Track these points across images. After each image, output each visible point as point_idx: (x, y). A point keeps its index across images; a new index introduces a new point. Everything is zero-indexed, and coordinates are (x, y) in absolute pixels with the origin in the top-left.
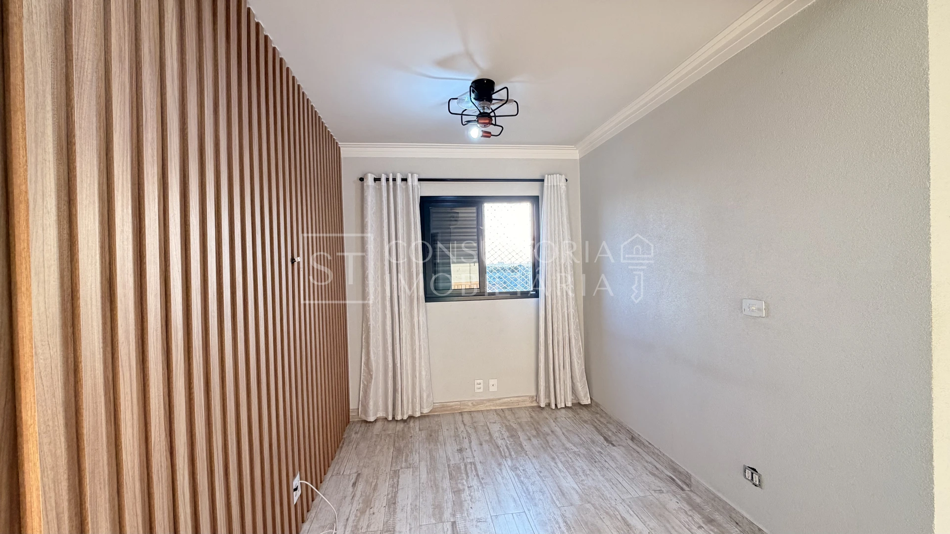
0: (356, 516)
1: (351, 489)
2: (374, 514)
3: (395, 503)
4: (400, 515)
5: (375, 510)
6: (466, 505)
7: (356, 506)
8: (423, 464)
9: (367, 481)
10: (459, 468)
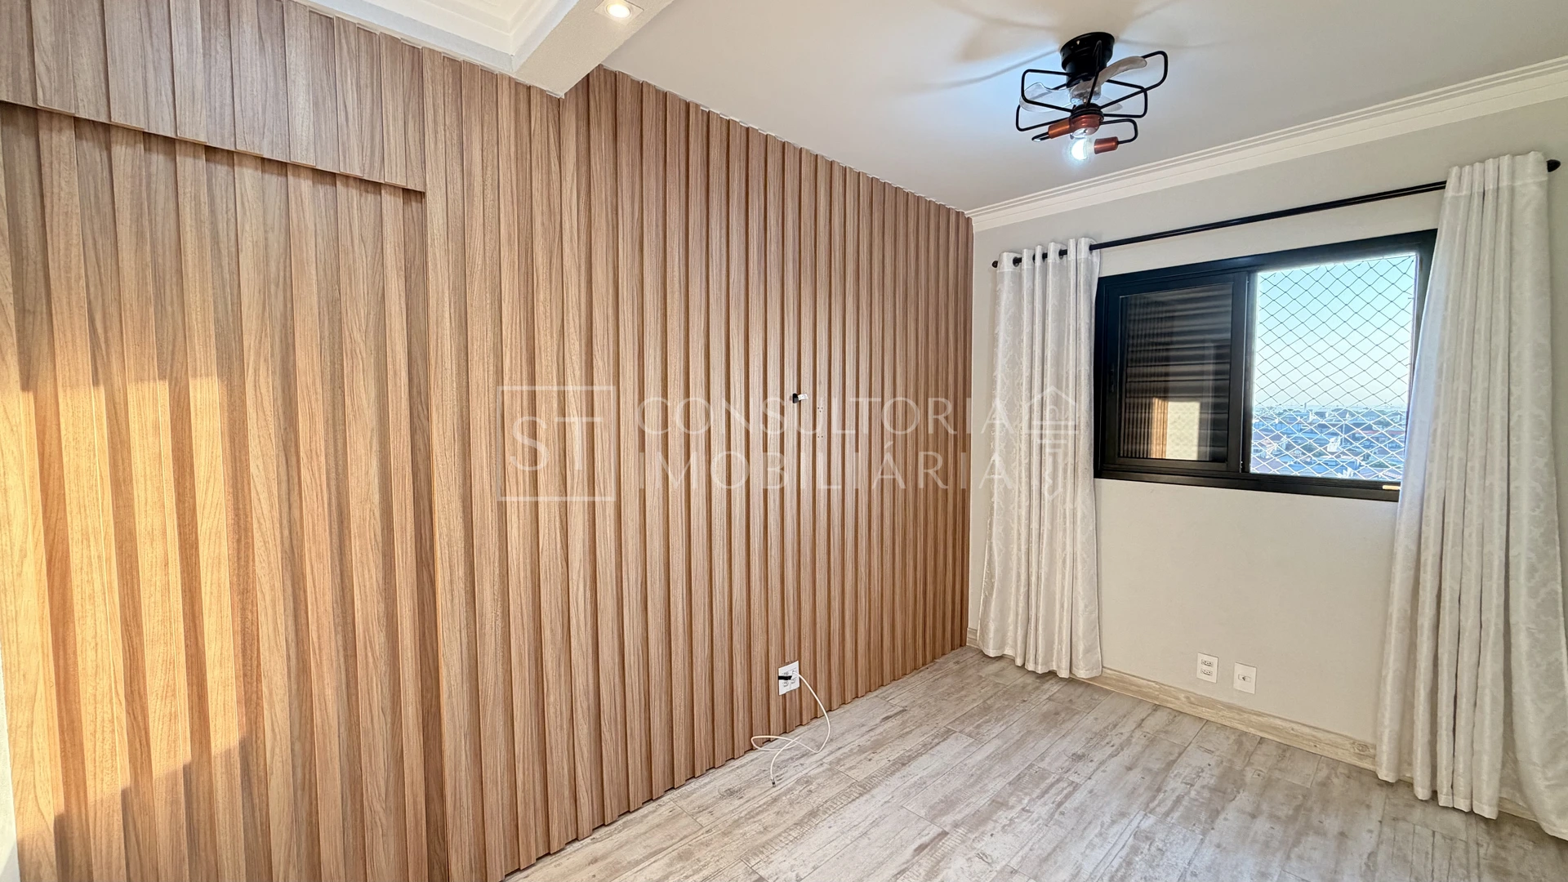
0: (851, 750)
1: (878, 720)
2: (870, 760)
3: (904, 765)
4: (895, 781)
5: (876, 757)
6: (990, 825)
7: (863, 741)
8: (997, 742)
9: (904, 723)
10: (1043, 778)
